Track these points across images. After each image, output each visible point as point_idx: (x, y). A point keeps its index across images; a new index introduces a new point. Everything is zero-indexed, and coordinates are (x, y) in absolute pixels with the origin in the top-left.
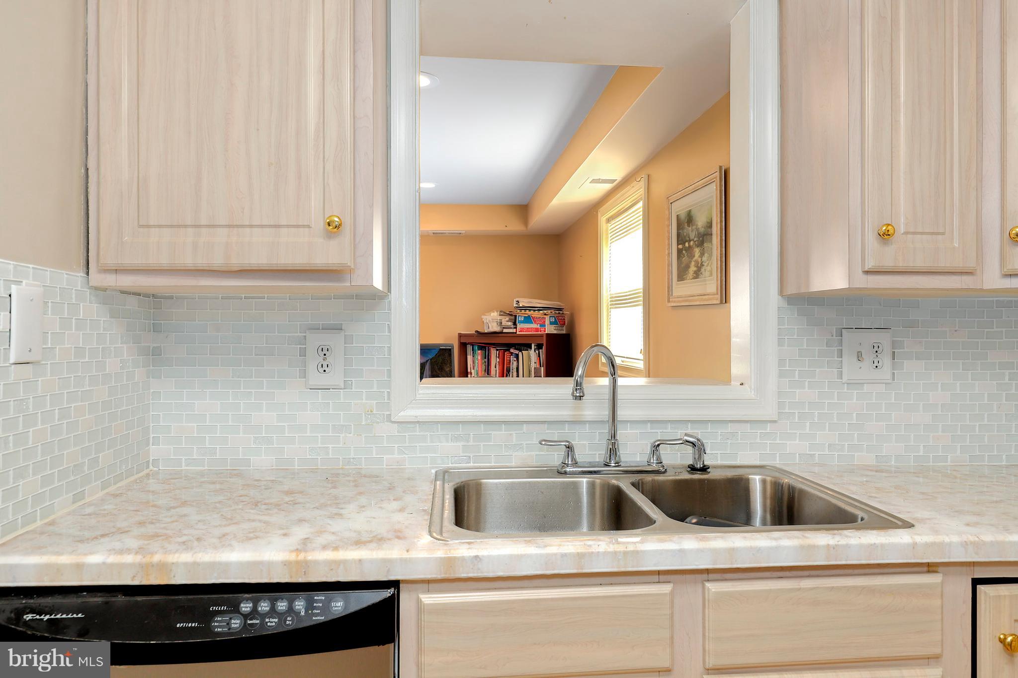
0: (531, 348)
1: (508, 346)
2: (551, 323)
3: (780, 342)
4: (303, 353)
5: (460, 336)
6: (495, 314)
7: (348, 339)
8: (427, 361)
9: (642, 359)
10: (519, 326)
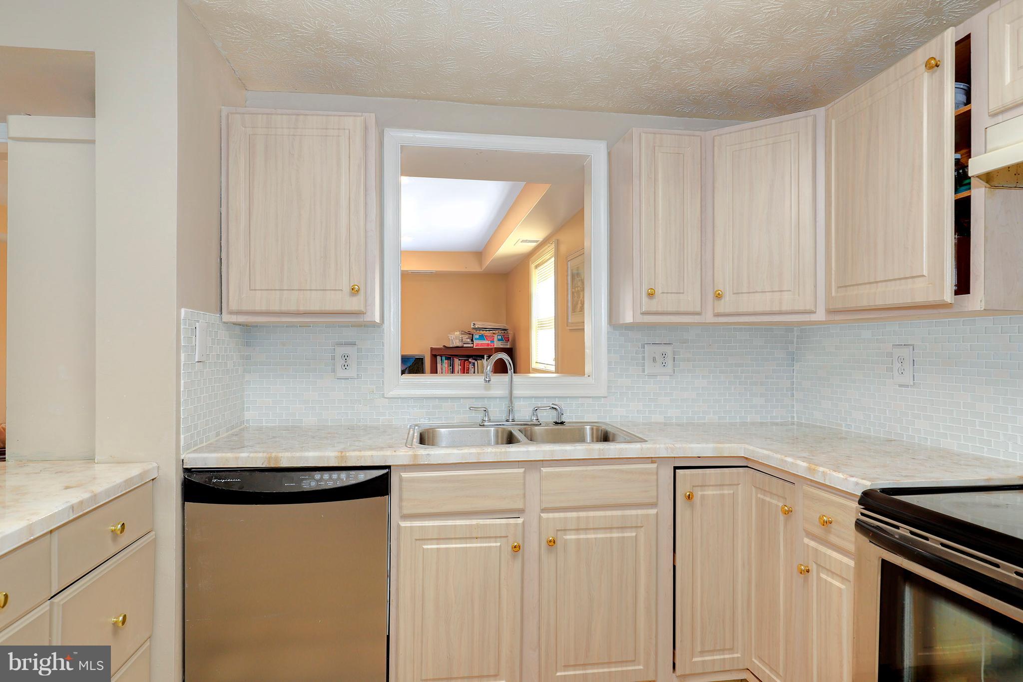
0: (484, 358)
1: (469, 356)
2: (499, 340)
3: (609, 351)
4: (333, 358)
5: (432, 349)
6: (457, 333)
7: (359, 350)
8: (406, 369)
9: (554, 364)
10: (475, 342)
